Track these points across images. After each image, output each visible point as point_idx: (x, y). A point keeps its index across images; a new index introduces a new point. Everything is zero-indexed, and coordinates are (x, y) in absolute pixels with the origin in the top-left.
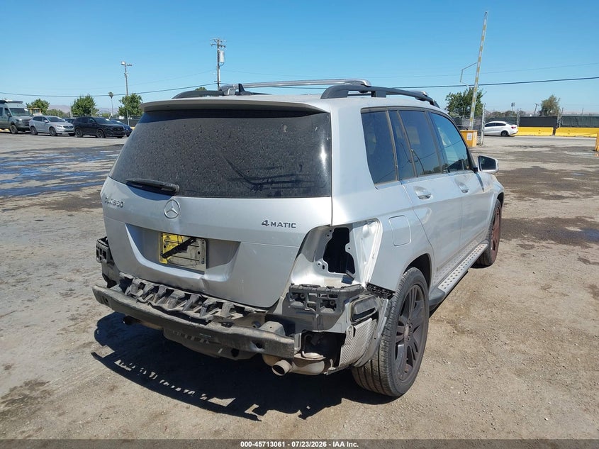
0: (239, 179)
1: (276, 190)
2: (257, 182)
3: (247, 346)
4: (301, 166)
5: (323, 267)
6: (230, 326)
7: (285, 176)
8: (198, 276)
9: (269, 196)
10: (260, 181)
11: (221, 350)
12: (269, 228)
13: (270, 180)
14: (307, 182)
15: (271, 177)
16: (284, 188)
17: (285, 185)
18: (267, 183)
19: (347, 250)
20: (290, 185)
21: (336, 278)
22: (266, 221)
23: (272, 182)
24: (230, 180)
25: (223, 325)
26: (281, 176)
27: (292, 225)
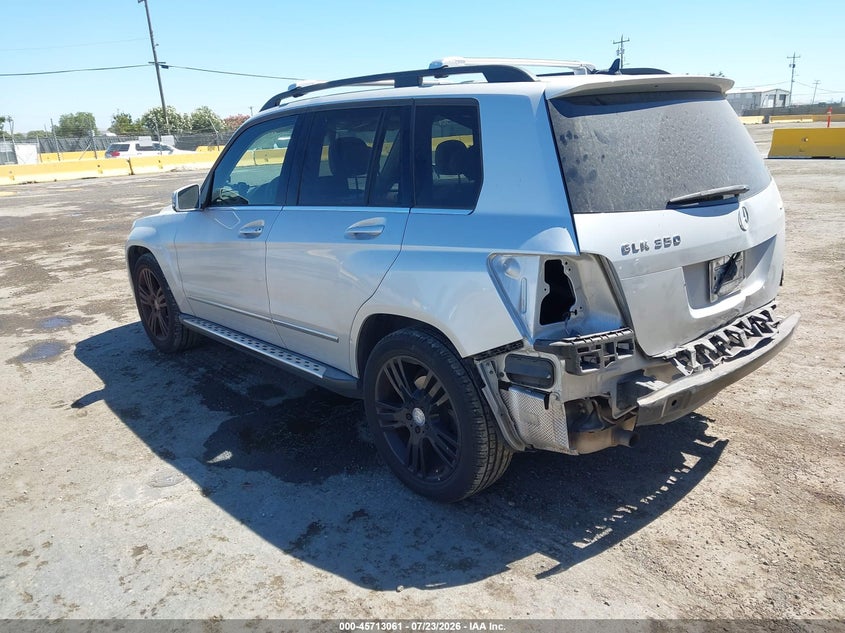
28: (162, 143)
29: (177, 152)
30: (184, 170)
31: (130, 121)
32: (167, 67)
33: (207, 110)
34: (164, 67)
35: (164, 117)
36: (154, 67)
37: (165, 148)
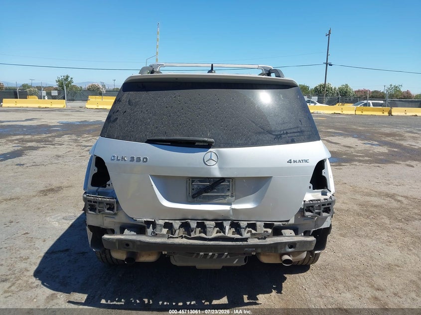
0: (264, 133)
1: (291, 138)
2: (276, 133)
3: (283, 250)
4: (300, 121)
5: (310, 187)
6: (265, 238)
7: (294, 128)
8: (227, 208)
9: (288, 143)
10: (279, 133)
11: (237, 260)
12: (293, 164)
13: (285, 132)
14: (307, 131)
15: (285, 130)
16: (295, 136)
17: (296, 134)
18: (284, 134)
19: (323, 174)
20: (298, 134)
21: (318, 193)
22: (290, 160)
23: (287, 133)
24: (256, 133)
25: (259, 239)
26: (291, 129)
27: (306, 161)
28: (312, 100)
29: (318, 104)
30: (318, 113)
31: (308, 89)
32: (331, 65)
33: (347, 86)
34: (330, 65)
35: (324, 88)
36: (325, 65)
37: (313, 102)
